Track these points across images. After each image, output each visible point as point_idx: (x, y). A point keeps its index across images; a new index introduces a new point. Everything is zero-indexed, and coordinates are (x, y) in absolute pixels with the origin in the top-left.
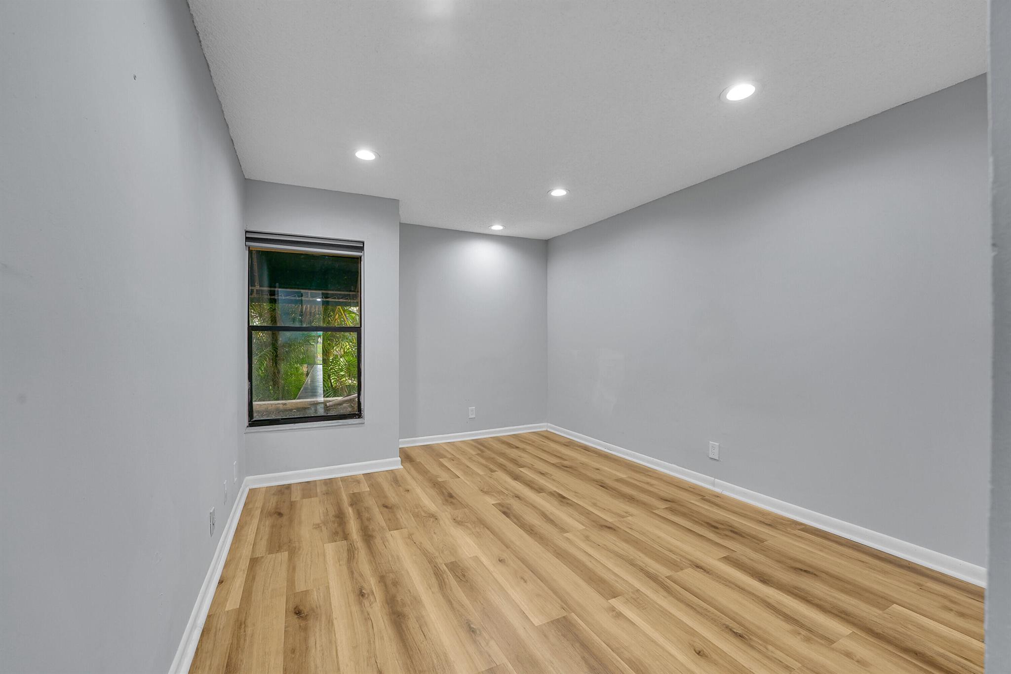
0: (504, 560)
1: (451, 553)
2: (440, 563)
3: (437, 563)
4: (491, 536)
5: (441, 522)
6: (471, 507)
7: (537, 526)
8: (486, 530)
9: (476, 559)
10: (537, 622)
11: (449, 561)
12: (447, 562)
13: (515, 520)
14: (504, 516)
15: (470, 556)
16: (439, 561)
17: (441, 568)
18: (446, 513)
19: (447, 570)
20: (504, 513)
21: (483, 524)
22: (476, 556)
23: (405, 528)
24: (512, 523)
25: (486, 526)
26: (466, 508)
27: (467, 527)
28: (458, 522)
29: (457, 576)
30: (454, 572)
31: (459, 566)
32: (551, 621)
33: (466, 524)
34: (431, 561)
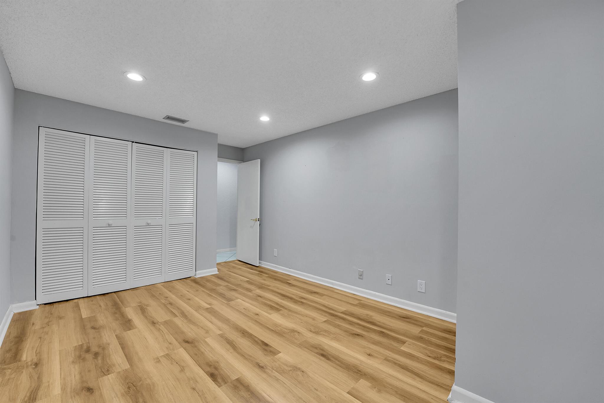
0: (256, 315)
5: (305, 329)
6: (297, 347)
7: (240, 337)
8: (273, 329)
13: (257, 339)
14: (266, 341)
18: (309, 337)
20: (266, 345)
21: (277, 333)
24: (258, 337)
25: (275, 331)
26: (299, 344)
28: (293, 331)
33: (288, 331)
34: (290, 310)
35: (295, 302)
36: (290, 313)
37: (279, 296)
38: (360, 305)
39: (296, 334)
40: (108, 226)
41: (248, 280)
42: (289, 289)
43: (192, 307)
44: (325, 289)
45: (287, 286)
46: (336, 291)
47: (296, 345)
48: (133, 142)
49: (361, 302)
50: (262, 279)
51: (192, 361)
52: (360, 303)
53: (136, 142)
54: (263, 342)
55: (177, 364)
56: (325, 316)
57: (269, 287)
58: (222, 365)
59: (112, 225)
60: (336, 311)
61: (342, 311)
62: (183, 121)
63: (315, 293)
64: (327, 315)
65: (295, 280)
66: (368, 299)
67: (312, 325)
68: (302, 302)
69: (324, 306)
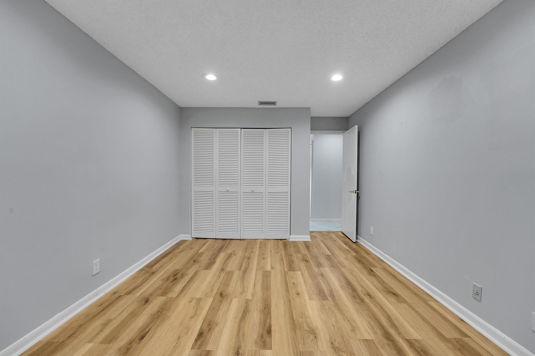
0: (296, 294)
1: (324, 306)
2: (331, 302)
3: (333, 302)
4: (294, 311)
5: (328, 338)
8: (295, 318)
9: (311, 298)
10: (300, 272)
11: (326, 301)
12: (327, 301)
14: (273, 328)
15: (314, 301)
16: (332, 303)
17: (331, 299)
19: (328, 296)
20: (269, 332)
21: (294, 324)
22: (310, 300)
23: (360, 340)
25: (294, 321)
27: (308, 325)
28: (313, 332)
29: (323, 293)
30: (325, 295)
31: (321, 297)
32: (294, 271)
33: (307, 329)
34: (337, 305)
35: (354, 297)
36: (333, 307)
37: (343, 282)
38: (456, 344)
39: (311, 337)
40: (226, 191)
41: (330, 254)
42: (364, 279)
43: (258, 266)
44: (416, 294)
45: (365, 273)
46: (432, 303)
47: (295, 351)
48: (242, 128)
49: (465, 339)
50: (345, 257)
51: (206, 313)
52: (457, 341)
53: (244, 128)
54: (270, 326)
55: (196, 310)
56: (375, 333)
57: (342, 269)
58: (217, 330)
59: (229, 190)
60: (399, 333)
61: (411, 338)
62: (273, 103)
63: (394, 294)
64: (379, 332)
65: (384, 269)
66: (487, 340)
67: (343, 337)
68: (362, 301)
69: (389, 318)
